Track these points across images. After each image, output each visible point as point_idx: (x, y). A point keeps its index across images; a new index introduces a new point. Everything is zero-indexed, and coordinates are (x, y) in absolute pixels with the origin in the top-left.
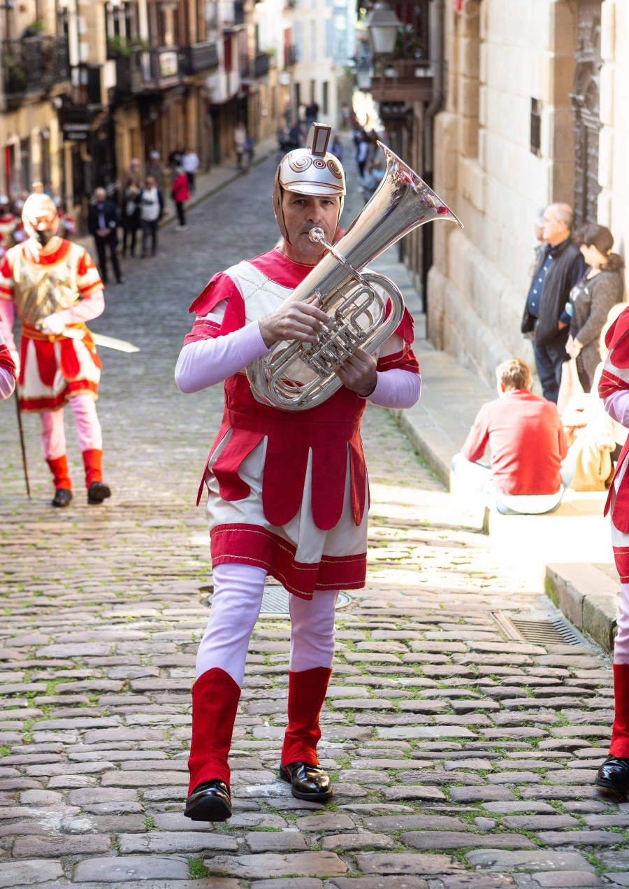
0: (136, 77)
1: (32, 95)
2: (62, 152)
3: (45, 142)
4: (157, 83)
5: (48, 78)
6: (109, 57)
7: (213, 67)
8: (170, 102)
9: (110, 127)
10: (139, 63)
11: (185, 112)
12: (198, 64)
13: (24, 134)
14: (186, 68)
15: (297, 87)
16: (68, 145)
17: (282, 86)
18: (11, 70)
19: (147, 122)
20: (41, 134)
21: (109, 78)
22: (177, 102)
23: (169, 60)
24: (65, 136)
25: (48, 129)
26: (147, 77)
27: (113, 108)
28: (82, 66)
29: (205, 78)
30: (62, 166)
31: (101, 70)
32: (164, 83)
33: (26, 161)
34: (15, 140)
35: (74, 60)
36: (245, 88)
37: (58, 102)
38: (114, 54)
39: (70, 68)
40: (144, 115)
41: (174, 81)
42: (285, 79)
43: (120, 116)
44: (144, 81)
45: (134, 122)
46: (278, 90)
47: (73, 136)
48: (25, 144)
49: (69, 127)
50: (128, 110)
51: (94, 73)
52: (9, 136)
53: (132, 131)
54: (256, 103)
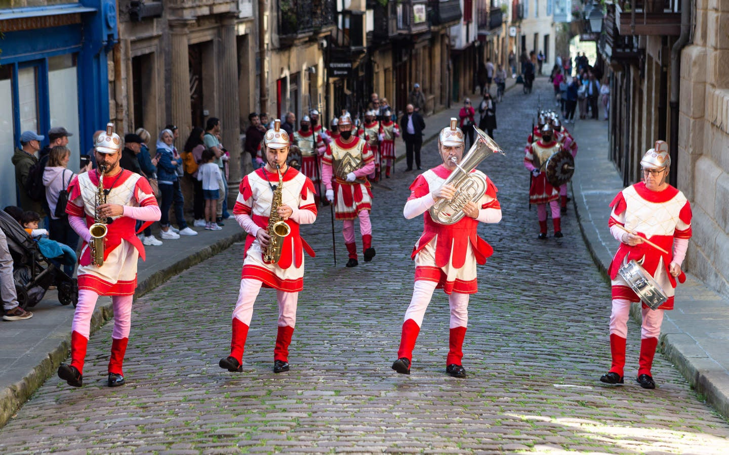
0: (392, 24)
1: (303, 36)
2: (327, 86)
3: (312, 77)
4: (410, 29)
5: (317, 21)
6: (368, 7)
7: (455, 19)
8: (419, 46)
9: (369, 67)
10: (395, 12)
11: (431, 56)
12: (443, 16)
13: (294, 70)
14: (433, 18)
15: (524, 38)
16: (331, 80)
17: (511, 37)
18: (284, 13)
19: (398, 64)
20: (309, 69)
21: (369, 24)
22: (424, 47)
23: (420, 11)
24: (330, 73)
25: (316, 66)
26: (401, 25)
27: (371, 50)
28: (345, 12)
29: (449, 27)
30: (327, 99)
31: (364, 16)
32: (415, 30)
33: (296, 93)
34: (286, 73)
35: (340, 8)
36: (481, 37)
37: (325, 43)
38: (374, 3)
39: (336, 13)
40: (396, 59)
41: (424, 28)
42: (513, 32)
43: (377, 58)
44: (398, 29)
45: (389, 64)
46: (507, 41)
47: (336, 72)
48: (295, 78)
49: (332, 65)
50: (383, 53)
51: (357, 19)
52: (282, 70)
53: (386, 71)
54: (490, 51)
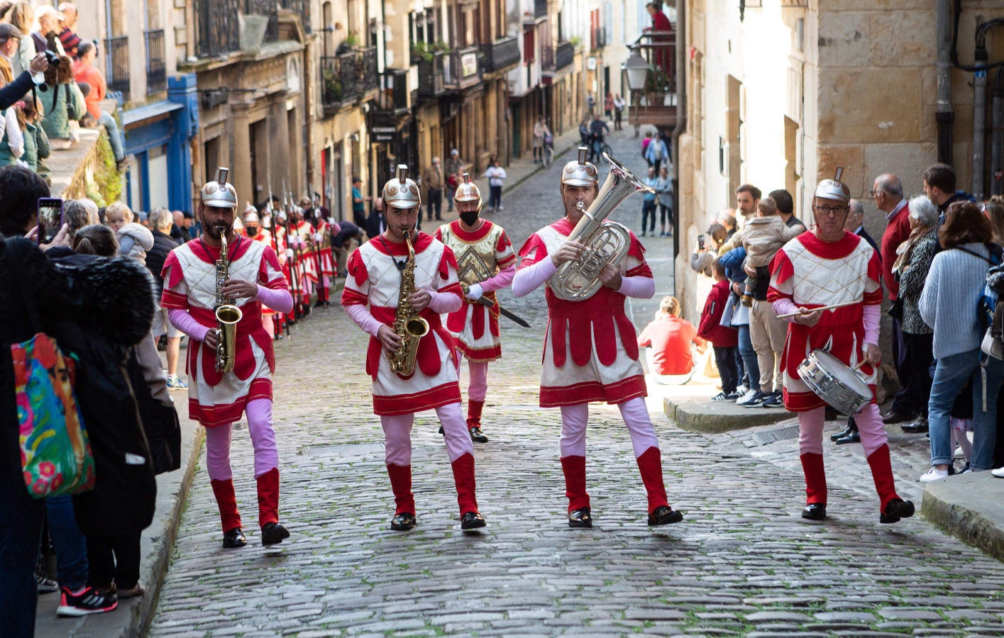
0: (438, 80)
1: (346, 104)
2: (370, 152)
3: (355, 144)
4: (458, 84)
5: (360, 87)
6: (412, 63)
7: (514, 61)
8: (470, 100)
9: (413, 128)
10: (441, 66)
11: (485, 106)
12: (497, 61)
13: (337, 139)
14: (486, 65)
15: (607, 70)
16: (374, 145)
17: (590, 71)
18: (328, 82)
19: (447, 119)
20: (352, 137)
21: (413, 83)
22: (476, 99)
23: (469, 61)
24: (373, 138)
25: (358, 132)
26: (448, 79)
27: (414, 109)
28: (388, 72)
29: (506, 72)
30: (370, 166)
31: (408, 75)
32: (464, 84)
33: (339, 162)
34: (330, 144)
35: (381, 70)
36: (546, 80)
37: (367, 107)
38: (417, 59)
39: (378, 75)
40: (444, 113)
41: (475, 80)
42: (592, 63)
43: (422, 116)
44: (445, 83)
45: (435, 121)
46: (584, 76)
47: (379, 138)
48: (339, 147)
49: (375, 130)
50: (429, 108)
51: (401, 79)
52: (326, 140)
53: (432, 129)
54: (561, 91)
